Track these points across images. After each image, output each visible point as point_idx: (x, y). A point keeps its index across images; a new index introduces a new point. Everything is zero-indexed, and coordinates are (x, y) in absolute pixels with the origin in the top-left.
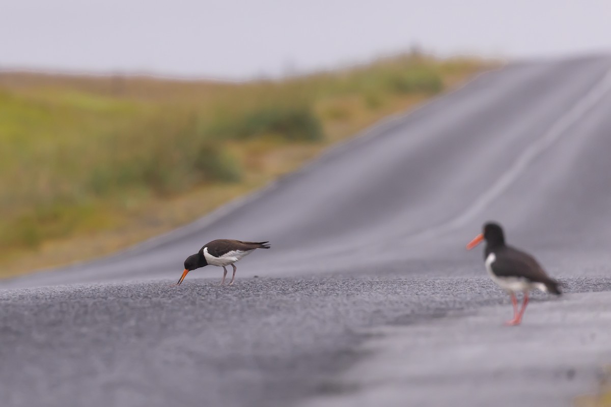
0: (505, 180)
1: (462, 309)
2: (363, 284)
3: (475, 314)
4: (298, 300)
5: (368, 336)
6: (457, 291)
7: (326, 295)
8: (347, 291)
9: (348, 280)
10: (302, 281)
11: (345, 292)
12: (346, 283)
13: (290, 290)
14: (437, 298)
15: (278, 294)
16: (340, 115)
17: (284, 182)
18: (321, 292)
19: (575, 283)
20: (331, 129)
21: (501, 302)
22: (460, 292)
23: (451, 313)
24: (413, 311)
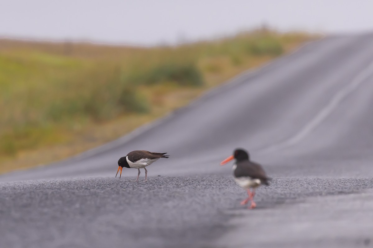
0: (324, 113)
1: (295, 198)
2: (230, 181)
3: (303, 202)
4: (187, 191)
5: (233, 216)
6: (292, 186)
7: (205, 188)
8: (219, 186)
9: (220, 178)
10: (190, 179)
11: (218, 187)
12: (219, 181)
13: (181, 184)
14: (279, 191)
15: (174, 187)
16: (215, 70)
17: (178, 113)
18: (202, 186)
19: (370, 182)
20: (209, 79)
21: (321, 194)
22: (294, 187)
23: (288, 201)
24: (263, 200)
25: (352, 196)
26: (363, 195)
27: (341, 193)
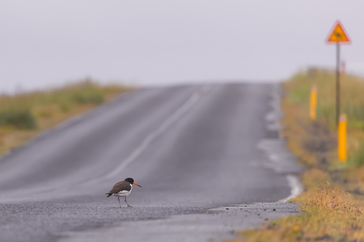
0: (137, 152)
1: (112, 223)
2: (58, 208)
3: (119, 226)
4: (22, 216)
6: (109, 213)
7: (37, 214)
8: (49, 212)
9: (49, 206)
10: (24, 206)
11: (48, 213)
12: (48, 208)
13: (17, 211)
14: (98, 216)
15: (10, 213)
16: (46, 115)
17: (15, 151)
18: (34, 212)
19: (174, 210)
20: (41, 123)
21: (133, 219)
22: (111, 213)
23: (106, 225)
24: (85, 224)
25: (159, 221)
26: (168, 220)
27: (150, 218)
